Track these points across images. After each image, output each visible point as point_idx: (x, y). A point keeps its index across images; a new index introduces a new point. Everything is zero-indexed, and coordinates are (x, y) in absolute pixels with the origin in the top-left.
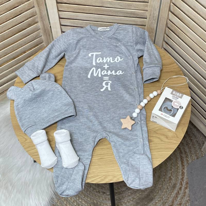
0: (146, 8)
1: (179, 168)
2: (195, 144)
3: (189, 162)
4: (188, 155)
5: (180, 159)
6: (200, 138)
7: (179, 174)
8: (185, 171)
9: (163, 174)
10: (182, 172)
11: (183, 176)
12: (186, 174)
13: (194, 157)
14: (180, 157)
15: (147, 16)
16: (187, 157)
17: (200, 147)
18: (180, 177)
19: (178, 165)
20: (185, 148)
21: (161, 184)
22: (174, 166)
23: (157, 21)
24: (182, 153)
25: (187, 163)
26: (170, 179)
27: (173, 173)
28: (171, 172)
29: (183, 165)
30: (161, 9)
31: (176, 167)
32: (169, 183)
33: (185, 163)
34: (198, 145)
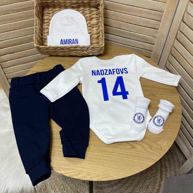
0: (155, 35)
1: (157, 180)
2: (175, 162)
3: (167, 177)
4: (167, 170)
5: (160, 171)
6: (181, 158)
7: (156, 185)
8: (162, 183)
9: (143, 181)
10: (160, 183)
11: (159, 187)
12: (162, 186)
13: (173, 173)
14: (160, 170)
15: (155, 42)
16: (166, 171)
17: (180, 166)
18: (157, 188)
19: (157, 177)
20: (166, 163)
21: (139, 189)
22: (153, 177)
23: (163, 47)
24: (163, 166)
25: (165, 176)
26: (148, 187)
27: (151, 183)
28: (150, 182)
29: (161, 178)
30: (168, 37)
31: (155, 178)
32: (146, 190)
33: (164, 177)
34: (178, 163)
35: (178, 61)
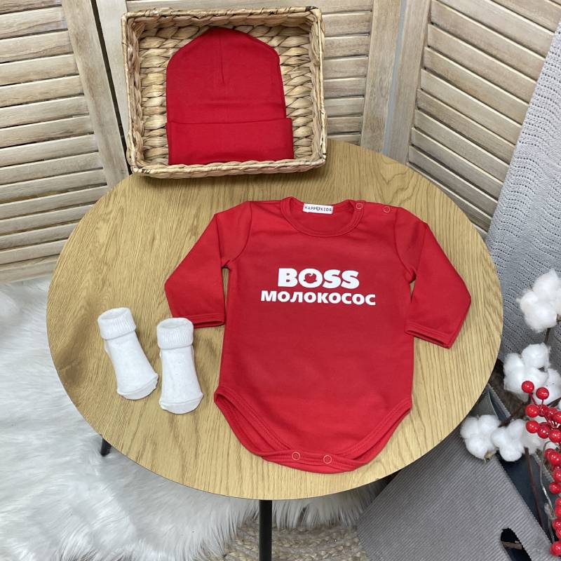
0: (362, 70)
15: (365, 89)
35: (445, 121)
